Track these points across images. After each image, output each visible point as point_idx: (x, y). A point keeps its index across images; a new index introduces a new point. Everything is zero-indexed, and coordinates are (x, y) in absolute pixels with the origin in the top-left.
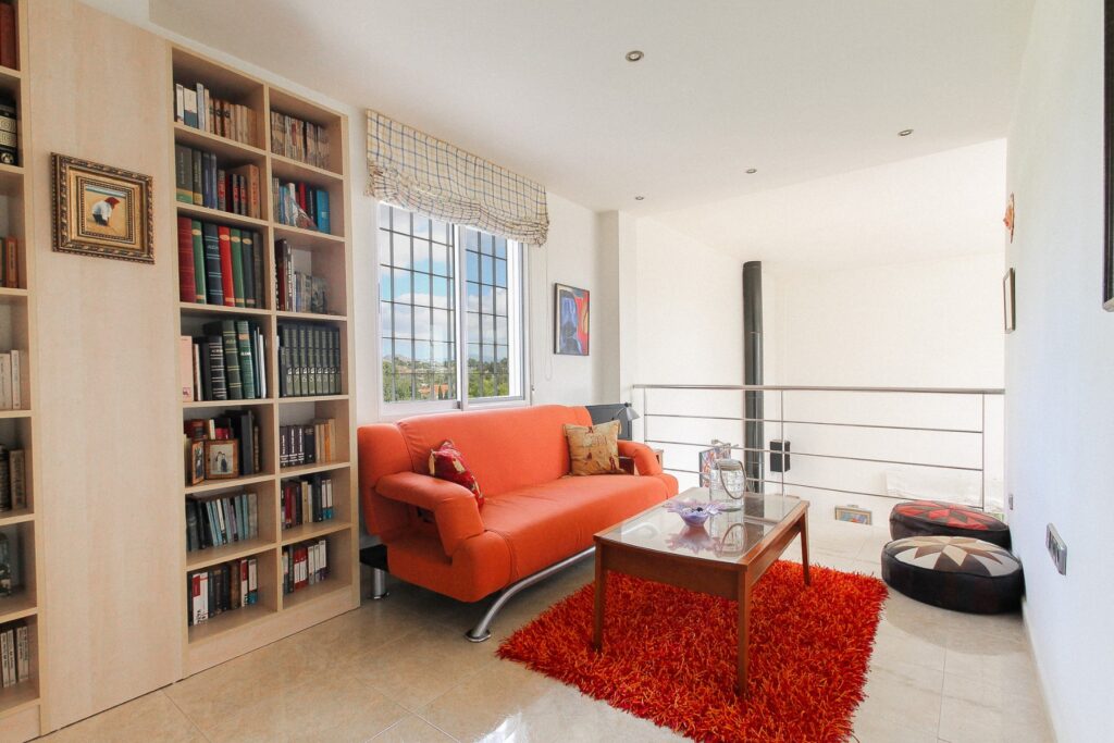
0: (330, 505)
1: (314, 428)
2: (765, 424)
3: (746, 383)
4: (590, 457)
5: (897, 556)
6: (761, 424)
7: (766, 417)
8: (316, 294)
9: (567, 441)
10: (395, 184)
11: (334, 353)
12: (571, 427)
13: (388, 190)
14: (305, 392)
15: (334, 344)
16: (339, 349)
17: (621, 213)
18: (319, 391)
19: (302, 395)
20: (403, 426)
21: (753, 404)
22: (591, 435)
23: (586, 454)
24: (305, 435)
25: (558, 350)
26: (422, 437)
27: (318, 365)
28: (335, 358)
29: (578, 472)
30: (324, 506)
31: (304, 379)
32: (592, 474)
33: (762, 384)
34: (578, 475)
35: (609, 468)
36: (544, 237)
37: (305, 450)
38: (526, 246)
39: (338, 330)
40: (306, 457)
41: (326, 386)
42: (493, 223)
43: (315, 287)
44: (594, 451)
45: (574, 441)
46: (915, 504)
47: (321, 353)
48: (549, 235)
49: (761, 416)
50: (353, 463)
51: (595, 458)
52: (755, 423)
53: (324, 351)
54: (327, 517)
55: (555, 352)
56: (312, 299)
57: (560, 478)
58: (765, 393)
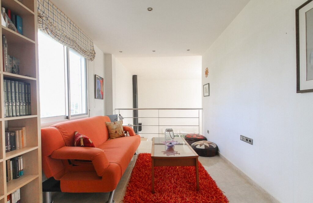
0: (22, 169)
1: (15, 132)
2: (139, 118)
3: (134, 108)
4: (116, 132)
5: (196, 147)
6: (138, 118)
7: (139, 117)
8: (15, 65)
9: (107, 127)
10: (47, 24)
11: (28, 95)
12: (108, 123)
13: (44, 25)
14: (14, 114)
15: (28, 90)
16: (30, 93)
17: (113, 55)
18: (22, 114)
19: (13, 116)
20: (58, 127)
21: (135, 114)
22: (115, 125)
23: (114, 131)
24: (10, 136)
25: (96, 98)
26: (67, 131)
27: (21, 101)
28: (28, 97)
29: (112, 137)
30: (20, 170)
31: (14, 107)
32: (117, 138)
33: (138, 108)
34: (113, 139)
35: (122, 135)
36: (94, 58)
37: (11, 144)
38: (87, 60)
39: (29, 84)
40: (11, 147)
41: (24, 111)
42: (80, 50)
43: (14, 62)
44: (117, 130)
45: (110, 127)
46: (188, 135)
47: (22, 95)
48: (96, 57)
49: (137, 117)
50: (39, 147)
51: (118, 132)
52: (136, 118)
53: (23, 94)
54: (21, 175)
55: (95, 98)
56: (13, 68)
57: (107, 140)
58: (139, 110)
